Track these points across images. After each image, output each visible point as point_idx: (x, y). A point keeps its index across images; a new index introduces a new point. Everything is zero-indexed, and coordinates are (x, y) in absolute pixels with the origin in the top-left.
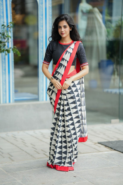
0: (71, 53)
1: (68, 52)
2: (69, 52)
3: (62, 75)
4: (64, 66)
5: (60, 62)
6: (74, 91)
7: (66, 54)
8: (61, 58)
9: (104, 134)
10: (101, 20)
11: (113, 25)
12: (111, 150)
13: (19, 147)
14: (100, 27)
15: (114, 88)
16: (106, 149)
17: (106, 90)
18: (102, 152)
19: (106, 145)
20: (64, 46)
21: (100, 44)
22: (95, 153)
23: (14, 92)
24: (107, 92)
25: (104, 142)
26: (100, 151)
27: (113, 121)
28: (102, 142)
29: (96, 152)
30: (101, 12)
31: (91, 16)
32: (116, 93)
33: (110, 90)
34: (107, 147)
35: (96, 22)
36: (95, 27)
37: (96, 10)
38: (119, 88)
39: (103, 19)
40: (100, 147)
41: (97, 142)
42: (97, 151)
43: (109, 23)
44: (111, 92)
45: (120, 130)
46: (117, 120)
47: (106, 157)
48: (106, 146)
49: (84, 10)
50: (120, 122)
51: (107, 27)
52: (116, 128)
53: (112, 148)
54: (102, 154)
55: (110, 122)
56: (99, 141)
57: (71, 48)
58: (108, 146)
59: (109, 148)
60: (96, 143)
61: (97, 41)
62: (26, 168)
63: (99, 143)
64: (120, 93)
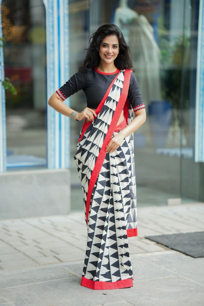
0: (121, 89)
1: (116, 87)
2: (118, 87)
3: (109, 126)
4: (111, 110)
5: (105, 104)
6: (125, 153)
7: (113, 90)
8: (105, 96)
9: (156, 223)
10: (151, 36)
11: (172, 44)
12: (166, 250)
13: (12, 246)
14: (150, 47)
15: (173, 146)
16: (158, 247)
17: (159, 151)
18: (151, 252)
19: (158, 241)
20: (107, 78)
21: (149, 74)
22: (140, 255)
23: (5, 155)
24: (162, 154)
25: (155, 236)
26: (147, 252)
27: (171, 201)
28: (152, 237)
29: (141, 253)
30: (152, 23)
31: (135, 29)
32: (175, 155)
33: (166, 151)
34: (159, 245)
35: (143, 39)
36: (142, 47)
37: (143, 19)
38: (181, 147)
39: (155, 33)
40: (148, 244)
41: (143, 236)
42: (143, 251)
43: (165, 41)
44: (168, 154)
45: (181, 217)
46: (178, 200)
47: (158, 260)
48: (158, 243)
49: (125, 19)
50: (182, 203)
51: (161, 47)
52: (175, 214)
53: (169, 246)
54: (152, 256)
55: (166, 204)
56: (147, 235)
57: (120, 81)
58: (160, 242)
59: (164, 246)
60: (141, 238)
61: (145, 71)
62: (24, 280)
63: (146, 238)
64: (182, 156)
